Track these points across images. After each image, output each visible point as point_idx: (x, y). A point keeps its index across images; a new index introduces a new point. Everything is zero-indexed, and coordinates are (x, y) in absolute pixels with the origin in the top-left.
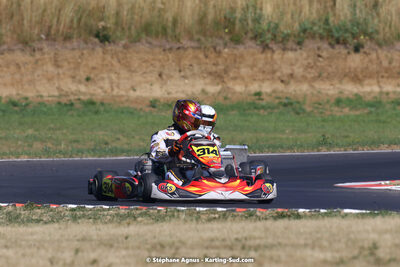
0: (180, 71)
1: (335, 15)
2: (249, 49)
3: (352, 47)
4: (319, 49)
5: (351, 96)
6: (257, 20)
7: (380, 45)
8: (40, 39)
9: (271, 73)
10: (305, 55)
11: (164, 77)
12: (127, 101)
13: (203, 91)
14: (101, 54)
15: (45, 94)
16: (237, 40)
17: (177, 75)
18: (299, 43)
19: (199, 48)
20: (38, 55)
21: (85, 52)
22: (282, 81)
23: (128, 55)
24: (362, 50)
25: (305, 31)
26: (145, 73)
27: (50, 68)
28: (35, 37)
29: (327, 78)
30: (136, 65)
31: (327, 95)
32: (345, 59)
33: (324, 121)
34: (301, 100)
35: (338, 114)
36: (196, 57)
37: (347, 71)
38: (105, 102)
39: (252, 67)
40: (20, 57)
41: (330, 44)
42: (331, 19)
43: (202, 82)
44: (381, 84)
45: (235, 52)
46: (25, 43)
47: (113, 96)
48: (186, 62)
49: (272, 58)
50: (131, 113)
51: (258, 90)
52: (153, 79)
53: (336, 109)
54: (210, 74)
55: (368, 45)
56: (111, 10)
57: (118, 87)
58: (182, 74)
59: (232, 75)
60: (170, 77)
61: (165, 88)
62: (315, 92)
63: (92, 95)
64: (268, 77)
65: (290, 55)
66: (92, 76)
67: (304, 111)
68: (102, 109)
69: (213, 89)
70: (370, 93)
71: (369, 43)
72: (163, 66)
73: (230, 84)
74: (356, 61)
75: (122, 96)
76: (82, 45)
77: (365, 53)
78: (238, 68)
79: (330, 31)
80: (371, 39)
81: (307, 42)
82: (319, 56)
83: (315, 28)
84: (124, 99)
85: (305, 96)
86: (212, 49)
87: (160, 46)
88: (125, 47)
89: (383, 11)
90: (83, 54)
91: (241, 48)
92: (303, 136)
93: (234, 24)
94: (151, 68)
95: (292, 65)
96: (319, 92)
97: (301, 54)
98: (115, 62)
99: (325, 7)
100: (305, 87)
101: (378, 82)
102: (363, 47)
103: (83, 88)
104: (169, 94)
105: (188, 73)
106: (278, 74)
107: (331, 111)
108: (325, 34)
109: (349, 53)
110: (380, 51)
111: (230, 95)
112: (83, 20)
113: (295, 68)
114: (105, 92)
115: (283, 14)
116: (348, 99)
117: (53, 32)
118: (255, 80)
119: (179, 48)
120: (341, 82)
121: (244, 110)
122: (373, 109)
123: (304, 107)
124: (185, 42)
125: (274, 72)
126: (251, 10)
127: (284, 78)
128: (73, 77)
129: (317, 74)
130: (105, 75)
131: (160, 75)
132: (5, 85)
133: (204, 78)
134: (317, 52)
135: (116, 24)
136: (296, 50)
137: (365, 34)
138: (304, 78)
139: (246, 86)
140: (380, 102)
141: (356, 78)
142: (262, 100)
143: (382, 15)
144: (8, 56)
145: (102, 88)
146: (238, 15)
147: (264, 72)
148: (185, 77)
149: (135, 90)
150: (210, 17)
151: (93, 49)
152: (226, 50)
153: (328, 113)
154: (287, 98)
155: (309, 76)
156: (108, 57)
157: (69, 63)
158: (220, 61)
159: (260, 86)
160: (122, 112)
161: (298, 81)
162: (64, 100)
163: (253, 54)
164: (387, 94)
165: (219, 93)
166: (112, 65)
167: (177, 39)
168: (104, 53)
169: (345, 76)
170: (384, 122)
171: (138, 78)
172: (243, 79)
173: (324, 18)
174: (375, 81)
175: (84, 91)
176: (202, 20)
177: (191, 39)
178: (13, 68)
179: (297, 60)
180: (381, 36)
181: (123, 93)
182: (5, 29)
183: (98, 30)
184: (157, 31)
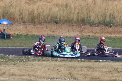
1: (106, 20)
2: (88, 26)
3: (109, 26)
6: (89, 20)
7: (115, 26)
8: (43, 23)
9: (92, 32)
10: (99, 28)
13: (78, 35)
15: (44, 34)
16: (85, 24)
17: (72, 31)
18: (98, 25)
19: (77, 26)
20: (43, 26)
22: (94, 33)
23: (62, 27)
24: (111, 27)
25: (99, 23)
27: (45, 29)
28: (42, 22)
29: (104, 33)
30: (63, 29)
32: (108, 29)
34: (98, 37)
36: (76, 28)
37: (108, 31)
38: (57, 36)
39: (88, 30)
40: (39, 26)
41: (105, 26)
42: (105, 20)
43: (77, 33)
45: (85, 27)
46: (40, 23)
48: (74, 29)
49: (92, 28)
54: (79, 31)
55: (113, 26)
56: (59, 17)
60: (70, 31)
61: (69, 34)
62: (101, 36)
63: (54, 35)
65: (96, 28)
66: (54, 31)
68: (56, 38)
69: (80, 34)
70: (113, 36)
72: (69, 29)
73: (83, 33)
74: (110, 29)
76: (52, 24)
78: (85, 30)
79: (105, 23)
80: (113, 25)
81: (100, 25)
82: (102, 28)
83: (102, 22)
86: (80, 26)
87: (69, 25)
88: (61, 25)
89: (116, 19)
90: (52, 26)
91: (86, 26)
93: (84, 21)
94: (67, 29)
98: (59, 28)
99: (104, 18)
100: (99, 35)
103: (52, 33)
108: (104, 23)
110: (115, 28)
111: (83, 36)
112: (53, 19)
113: (97, 30)
115: (95, 19)
116: (108, 37)
117: (46, 21)
121: (86, 39)
122: (113, 40)
124: (74, 24)
125: (93, 31)
126: (88, 18)
128: (50, 31)
129: (102, 32)
130: (57, 31)
131: (68, 31)
132: (36, 32)
135: (60, 20)
137: (112, 24)
139: (87, 34)
140: (115, 38)
141: (110, 33)
142: (90, 37)
143: (116, 20)
144: (37, 26)
145: (56, 33)
146: (86, 19)
147: (90, 31)
148: (74, 32)
149: (63, 34)
150: (80, 19)
151: (54, 25)
152: (83, 26)
154: (95, 37)
155: (100, 32)
157: (49, 28)
158: (81, 28)
159: (90, 34)
161: (98, 33)
162: (48, 36)
164: (117, 37)
165: (81, 35)
167: (72, 23)
168: (57, 26)
170: (116, 43)
171: (64, 31)
173: (103, 20)
174: (114, 34)
176: (78, 20)
177: (75, 24)
178: (37, 29)
180: (115, 24)
181: (60, 34)
182: (36, 20)
183: (56, 21)
184: (68, 22)
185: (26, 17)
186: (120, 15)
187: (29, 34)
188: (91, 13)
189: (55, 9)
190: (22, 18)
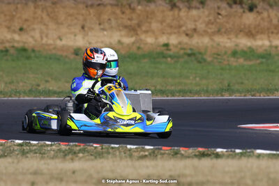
0: (100, 24)
2: (160, 8)
3: (246, 7)
4: (219, 8)
5: (245, 49)
7: (271, 6)
9: (177, 28)
10: (207, 13)
11: (86, 29)
12: (54, 48)
13: (119, 42)
14: (32, 8)
17: (97, 27)
18: (202, 3)
19: (117, 5)
21: (19, 6)
22: (187, 35)
23: (56, 10)
24: (255, 10)
26: (69, 25)
29: (225, 33)
30: (63, 18)
31: (225, 47)
32: (241, 17)
33: (222, 69)
34: (203, 51)
35: (235, 64)
36: (114, 13)
37: (242, 27)
38: (36, 49)
39: (162, 22)
41: (228, 4)
43: (118, 33)
44: (271, 39)
45: (148, 8)
47: (43, 44)
48: (105, 17)
49: (178, 14)
50: (58, 59)
51: (166, 42)
52: (77, 31)
53: (232, 59)
54: (126, 27)
55: (261, 6)
57: (47, 36)
58: (102, 27)
59: (144, 28)
60: (91, 29)
61: (86, 38)
62: (215, 45)
63: (25, 43)
64: (176, 31)
65: (194, 12)
66: (25, 27)
67: (205, 60)
68: (33, 55)
69: (128, 40)
70: (261, 47)
71: (261, 4)
72: (85, 20)
73: (143, 37)
74: (249, 19)
75: (51, 45)
77: (258, 12)
78: (150, 23)
81: (209, 2)
82: (219, 14)
84: (51, 47)
85: (206, 48)
86: (127, 6)
87: (84, 3)
88: (54, 3)
90: (17, 8)
91: (152, 6)
92: (204, 82)
94: (76, 21)
95: (195, 21)
96: (218, 44)
97: (203, 12)
98: (44, 16)
100: (206, 40)
101: (269, 37)
102: (256, 7)
103: (17, 37)
104: (90, 43)
105: (107, 25)
106: (184, 28)
107: (228, 61)
109: (244, 12)
110: (270, 10)
111: (142, 46)
113: (198, 24)
114: (36, 41)
118: (163, 33)
119: (99, 5)
120: (236, 36)
121: (154, 58)
122: (264, 60)
123: (205, 57)
125: (180, 27)
127: (189, 32)
128: (9, 28)
129: (216, 30)
130: (35, 26)
131: (83, 27)
133: (120, 30)
134: (217, 11)
136: (199, 8)
138: (205, 32)
139: (156, 39)
140: (270, 55)
141: (250, 34)
142: (170, 50)
145: (33, 37)
147: (171, 27)
148: (104, 29)
149: (61, 40)
151: (26, 4)
152: (139, 7)
153: (226, 63)
154: (191, 49)
155: (209, 30)
156: (39, 12)
157: (5, 15)
158: (134, 16)
159: (168, 39)
160: (50, 58)
161: (200, 35)
163: (163, 11)
164: (276, 47)
165: (133, 43)
166: (42, 18)
168: (35, 8)
169: (241, 31)
170: (273, 71)
171: (64, 30)
172: (153, 32)
175: (18, 39)
179: (200, 17)
181: (50, 42)
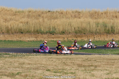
2: (40, 34)
5: (53, 40)
6: (41, 31)
8: (14, 33)
9: (43, 37)
12: (25, 41)
15: (15, 40)
23: (25, 35)
27: (15, 36)
29: (50, 38)
31: (50, 40)
36: (33, 35)
40: (12, 35)
46: (12, 33)
47: (23, 40)
49: (43, 35)
51: (41, 39)
52: (28, 38)
53: (51, 42)
56: (23, 30)
60: (30, 38)
65: (45, 35)
68: (22, 42)
69: (35, 39)
70: (55, 40)
72: (29, 36)
74: (53, 36)
76: (19, 34)
79: (50, 32)
81: (47, 34)
82: (49, 35)
83: (48, 32)
86: (35, 34)
89: (56, 30)
93: (38, 31)
99: (49, 29)
102: (54, 34)
104: (30, 40)
110: (56, 35)
111: (38, 40)
112: (19, 31)
115: (44, 30)
117: (16, 32)
121: (40, 42)
124: (32, 33)
128: (18, 38)
130: (22, 37)
132: (10, 38)
138: (47, 38)
141: (53, 38)
142: (42, 41)
144: (10, 35)
148: (32, 38)
149: (26, 39)
152: (37, 34)
157: (18, 36)
158: (36, 36)
162: (17, 40)
164: (57, 40)
168: (22, 35)
172: (39, 38)
175: (20, 39)
176: (34, 31)
180: (56, 33)
182: (10, 32)
183: (21, 32)
184: (29, 32)
185: (4, 30)
186: (58, 28)
187: (6, 40)
188: (42, 27)
189: (21, 25)
190: (2, 30)
